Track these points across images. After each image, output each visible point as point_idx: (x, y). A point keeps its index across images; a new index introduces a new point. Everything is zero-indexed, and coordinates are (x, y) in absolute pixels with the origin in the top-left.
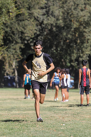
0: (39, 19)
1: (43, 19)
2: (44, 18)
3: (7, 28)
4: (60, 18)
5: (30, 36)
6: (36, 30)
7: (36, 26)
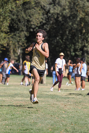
0: (45, 8)
1: (50, 9)
2: (51, 7)
3: (13, 16)
4: (67, 7)
5: (36, 24)
6: (42, 18)
7: (43, 15)
